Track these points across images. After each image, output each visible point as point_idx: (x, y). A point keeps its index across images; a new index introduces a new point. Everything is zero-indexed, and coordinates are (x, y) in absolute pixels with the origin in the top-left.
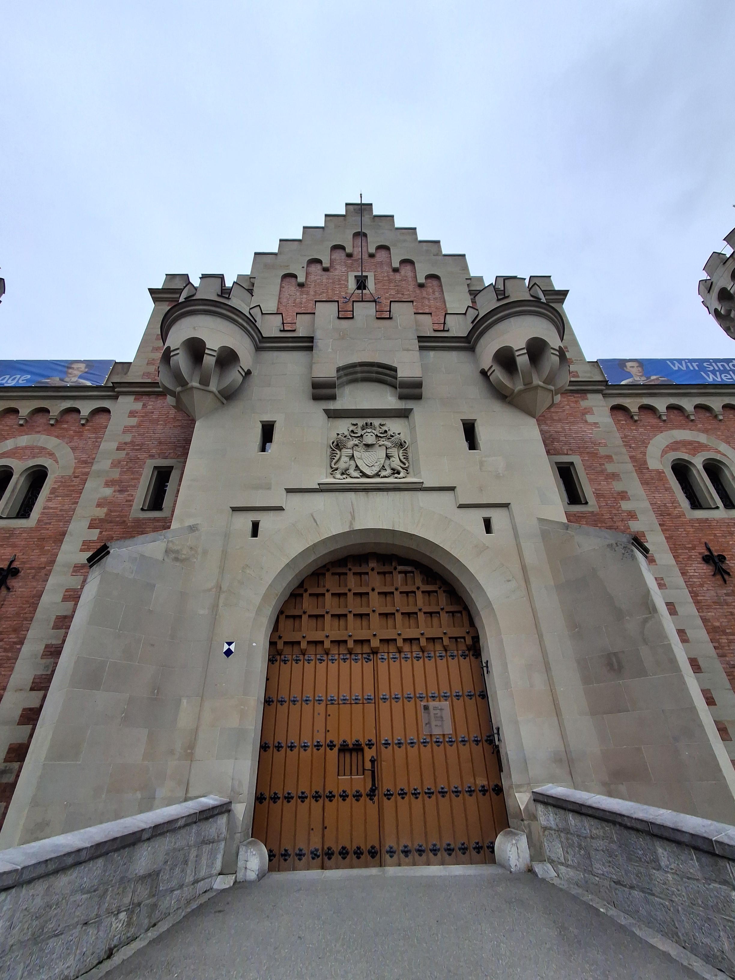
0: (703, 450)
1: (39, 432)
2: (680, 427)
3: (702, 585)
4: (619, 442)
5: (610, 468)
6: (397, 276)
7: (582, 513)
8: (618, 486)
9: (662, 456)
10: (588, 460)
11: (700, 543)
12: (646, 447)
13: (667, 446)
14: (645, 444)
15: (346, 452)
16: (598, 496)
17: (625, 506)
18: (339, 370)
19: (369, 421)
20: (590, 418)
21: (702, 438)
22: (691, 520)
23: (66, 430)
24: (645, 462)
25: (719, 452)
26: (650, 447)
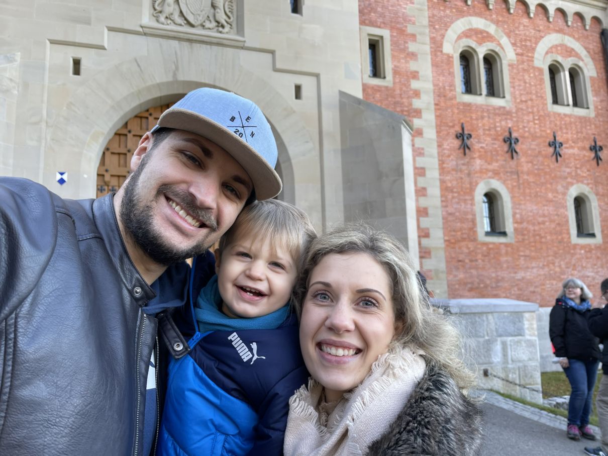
0: (488, 41)
2: (479, 15)
3: (449, 156)
4: (425, 22)
5: (412, 47)
7: (378, 86)
8: (413, 66)
9: (456, 41)
10: (395, 37)
11: (459, 123)
12: (446, 30)
13: (463, 32)
16: (396, 72)
17: (415, 84)
21: (492, 29)
22: (459, 103)
24: (442, 45)
25: (499, 45)
26: (449, 31)
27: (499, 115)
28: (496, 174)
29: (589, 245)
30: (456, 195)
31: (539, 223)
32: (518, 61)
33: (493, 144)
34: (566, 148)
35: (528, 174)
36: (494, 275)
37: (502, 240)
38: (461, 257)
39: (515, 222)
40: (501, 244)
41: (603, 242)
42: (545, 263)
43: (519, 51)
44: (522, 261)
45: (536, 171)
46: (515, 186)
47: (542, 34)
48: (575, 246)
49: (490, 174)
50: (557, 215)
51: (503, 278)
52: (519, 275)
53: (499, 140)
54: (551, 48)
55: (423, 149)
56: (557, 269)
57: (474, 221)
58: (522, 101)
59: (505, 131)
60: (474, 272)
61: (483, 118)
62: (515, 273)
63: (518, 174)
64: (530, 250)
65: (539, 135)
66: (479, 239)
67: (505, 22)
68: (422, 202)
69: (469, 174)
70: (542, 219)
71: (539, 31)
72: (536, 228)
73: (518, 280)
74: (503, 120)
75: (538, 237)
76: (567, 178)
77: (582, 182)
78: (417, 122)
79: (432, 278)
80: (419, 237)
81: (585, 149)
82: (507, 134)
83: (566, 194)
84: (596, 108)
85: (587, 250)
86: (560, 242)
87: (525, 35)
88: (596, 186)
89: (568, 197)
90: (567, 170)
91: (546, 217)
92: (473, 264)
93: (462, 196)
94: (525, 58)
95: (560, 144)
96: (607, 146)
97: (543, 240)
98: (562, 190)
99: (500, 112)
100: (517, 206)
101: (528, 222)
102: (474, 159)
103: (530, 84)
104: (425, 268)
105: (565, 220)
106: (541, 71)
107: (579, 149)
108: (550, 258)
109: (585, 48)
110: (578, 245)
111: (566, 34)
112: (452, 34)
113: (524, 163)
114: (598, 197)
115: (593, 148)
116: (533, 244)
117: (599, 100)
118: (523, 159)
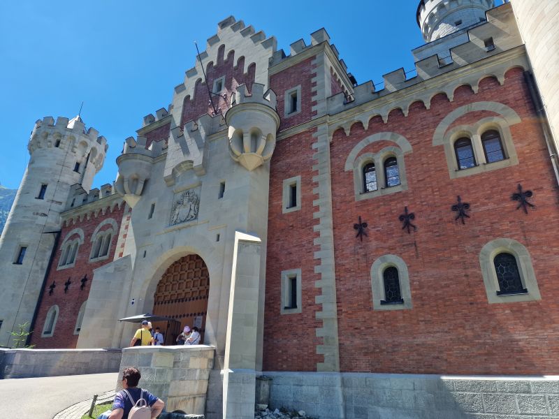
1: (109, 217)
2: (376, 131)
5: (315, 179)
7: (292, 212)
8: (315, 191)
9: (357, 158)
10: (304, 177)
11: (357, 217)
12: (348, 155)
13: (361, 151)
15: (177, 211)
16: (303, 199)
18: (174, 170)
19: (186, 192)
20: (314, 146)
22: (357, 202)
23: (116, 214)
24: (344, 167)
25: (395, 145)
26: (350, 154)
27: (394, 200)
28: (391, 250)
29: (518, 303)
30: (354, 273)
31: (442, 287)
32: (414, 149)
33: (389, 225)
34: (475, 207)
35: (426, 242)
36: (389, 341)
37: (399, 307)
38: (358, 325)
39: (413, 288)
40: (396, 311)
41: (543, 298)
42: (452, 328)
43: (416, 141)
44: (422, 326)
45: (436, 238)
46: (413, 256)
47: (441, 116)
48: (495, 306)
49: (386, 251)
50: (466, 276)
51: (400, 344)
52: (419, 340)
53: (395, 221)
54: (454, 123)
55: (319, 245)
56: (469, 333)
57: (369, 293)
58: (419, 181)
59: (401, 211)
60: (370, 338)
61: (378, 207)
62: (415, 338)
63: (415, 245)
64: (431, 315)
65: (439, 204)
66: (375, 308)
67: (401, 125)
68: (317, 284)
69: (366, 255)
70: (445, 283)
71: (439, 115)
72: (438, 292)
73: (417, 345)
74: (399, 203)
75: (440, 301)
76: (478, 236)
77: (502, 236)
78: (316, 228)
79: (322, 344)
80: (315, 311)
81: (504, 200)
82: (403, 213)
83: (477, 252)
84: (521, 154)
85: (515, 309)
86: (471, 304)
87: (422, 126)
88: (525, 236)
89: (481, 255)
90: (478, 228)
91: (451, 279)
92: (368, 330)
93: (359, 273)
94: (422, 144)
95: (467, 206)
96: (542, 188)
97: (448, 303)
98: (473, 249)
99: (396, 197)
100: (416, 274)
101: (429, 287)
102: (370, 241)
103: (428, 164)
104: (317, 335)
105: (478, 279)
106: (441, 148)
107: (495, 204)
108: (458, 321)
109: (501, 102)
110: (499, 304)
111: (473, 101)
112: (352, 155)
113: (422, 234)
114: (530, 247)
115: (515, 197)
116: (435, 308)
117: (526, 143)
118: (421, 230)
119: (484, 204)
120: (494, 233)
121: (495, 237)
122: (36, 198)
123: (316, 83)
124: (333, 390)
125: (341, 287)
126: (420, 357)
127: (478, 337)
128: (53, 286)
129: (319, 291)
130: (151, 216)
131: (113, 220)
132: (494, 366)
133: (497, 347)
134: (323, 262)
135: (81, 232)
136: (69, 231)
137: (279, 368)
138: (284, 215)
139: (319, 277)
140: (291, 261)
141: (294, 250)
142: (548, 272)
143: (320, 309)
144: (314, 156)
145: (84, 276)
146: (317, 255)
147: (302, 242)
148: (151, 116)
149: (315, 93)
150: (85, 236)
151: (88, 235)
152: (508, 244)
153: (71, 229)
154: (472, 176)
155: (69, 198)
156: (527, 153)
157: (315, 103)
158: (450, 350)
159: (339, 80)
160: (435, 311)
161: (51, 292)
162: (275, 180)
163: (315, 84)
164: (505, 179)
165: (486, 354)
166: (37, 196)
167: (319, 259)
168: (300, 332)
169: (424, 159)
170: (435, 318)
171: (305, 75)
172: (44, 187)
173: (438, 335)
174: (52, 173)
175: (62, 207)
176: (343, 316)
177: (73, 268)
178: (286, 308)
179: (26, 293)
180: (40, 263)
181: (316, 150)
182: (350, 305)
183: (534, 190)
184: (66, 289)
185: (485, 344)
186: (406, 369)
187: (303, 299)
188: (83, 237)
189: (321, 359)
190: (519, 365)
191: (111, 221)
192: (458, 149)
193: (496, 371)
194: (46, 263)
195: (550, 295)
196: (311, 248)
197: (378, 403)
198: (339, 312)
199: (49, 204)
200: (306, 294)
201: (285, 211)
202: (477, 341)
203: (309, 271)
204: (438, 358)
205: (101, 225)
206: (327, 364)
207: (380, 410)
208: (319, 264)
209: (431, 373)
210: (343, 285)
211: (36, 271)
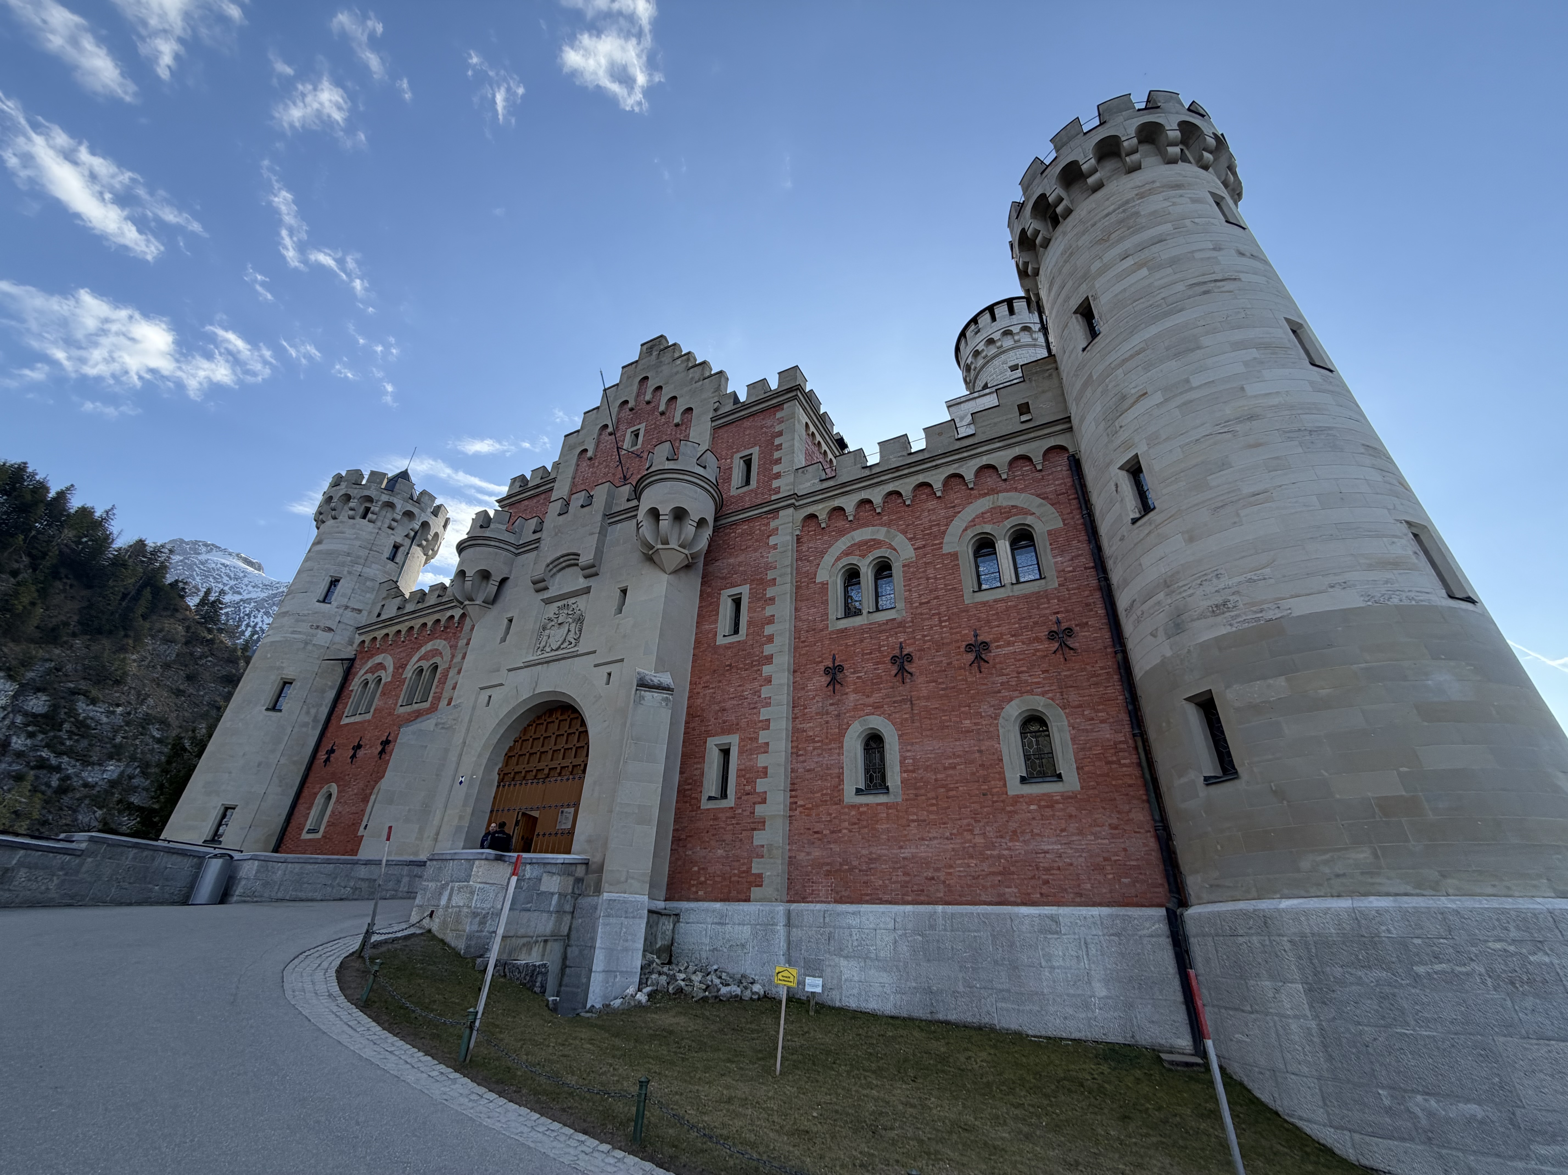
0: (876, 549)
1: (436, 638)
2: (862, 526)
3: (814, 698)
4: (790, 561)
5: (771, 592)
6: (663, 419)
7: (731, 643)
8: (769, 611)
9: (836, 564)
10: (753, 589)
11: (830, 655)
12: (822, 558)
13: (842, 553)
14: (823, 553)
15: (547, 632)
16: (750, 623)
17: (769, 630)
18: (548, 566)
19: (565, 602)
20: (772, 541)
22: (832, 632)
23: (449, 633)
24: (813, 576)
25: (892, 547)
26: (826, 557)
27: (885, 631)
28: (877, 708)
29: (1049, 795)
30: (819, 744)
31: (945, 769)
32: (917, 556)
33: (875, 669)
34: (998, 647)
35: (928, 698)
36: (865, 852)
37: (882, 799)
38: (819, 827)
39: (904, 770)
40: (878, 804)
41: (1082, 788)
42: (955, 831)
43: (919, 543)
44: (913, 828)
45: (941, 692)
46: (906, 719)
47: (957, 509)
48: (1017, 799)
49: (869, 710)
50: (980, 751)
51: (878, 858)
52: (907, 853)
53: (884, 663)
54: (973, 520)
55: (770, 698)
56: (979, 840)
57: (840, 777)
58: (921, 604)
59: (894, 649)
60: (836, 848)
61: (862, 641)
62: (901, 847)
63: (911, 701)
64: (928, 811)
65: (948, 641)
66: (846, 800)
67: (900, 518)
68: (762, 761)
69: (838, 716)
70: (951, 761)
71: (954, 507)
72: (939, 776)
73: (904, 858)
74: (891, 636)
75: (943, 790)
76: (999, 692)
77: (1031, 692)
78: (767, 670)
79: (762, 857)
80: (754, 804)
81: (1037, 639)
82: (897, 652)
83: (996, 717)
84: (1061, 572)
85: (1043, 803)
86: (984, 795)
87: (930, 521)
88: (1062, 693)
89: (1001, 721)
90: (1000, 679)
91: (959, 756)
92: (834, 835)
93: (827, 744)
94: (928, 549)
95: (985, 645)
96: (1087, 623)
97: (951, 793)
98: (991, 711)
99: (888, 627)
100: (909, 748)
101: (927, 768)
102: (847, 694)
103: (936, 578)
104: (755, 843)
105: (995, 757)
106: (954, 556)
107: (1023, 643)
108: (965, 822)
109: (1038, 496)
110: (1023, 796)
111: (1000, 492)
112: (829, 559)
113: (922, 685)
114: (1067, 711)
115: (1052, 636)
116: (934, 801)
117: (1068, 558)
118: (920, 680)
119: (1009, 644)
120: (1022, 688)
121: (1022, 693)
122: (318, 601)
123: (781, 444)
124: (772, 931)
125: (799, 765)
126: (907, 879)
127: (993, 847)
128: (332, 751)
129: (764, 772)
130: (504, 640)
131: (444, 642)
132: (1010, 892)
133: (1016, 862)
134: (772, 725)
135: (388, 661)
136: (369, 658)
137: (692, 896)
138: (719, 646)
139: (765, 748)
140: (724, 722)
141: (729, 704)
142: (1090, 749)
143: (764, 801)
144: (771, 556)
145: (386, 734)
146: (765, 713)
147: (743, 691)
148: (523, 477)
149: (778, 461)
150: (395, 668)
151: (401, 667)
152: (1038, 703)
153: (373, 656)
154: (995, 601)
155: (374, 603)
156: (1070, 572)
157: (778, 476)
158: (951, 867)
159: (819, 442)
160: (933, 805)
161: (327, 760)
162: (709, 590)
163: (779, 447)
164: (1038, 608)
165: (1000, 873)
166: (321, 599)
167: (768, 720)
168: (728, 837)
169: (931, 572)
170: (932, 817)
171: (765, 433)
172: (334, 582)
173: (935, 842)
174: (351, 561)
175: (364, 619)
176: (797, 812)
177: (369, 721)
178: (710, 798)
179: (282, 761)
180: (313, 711)
181: (775, 547)
182: (810, 795)
183: (1076, 625)
184: (354, 756)
185: (1000, 857)
186: (886, 897)
187: (738, 784)
188: (391, 669)
189: (758, 880)
190: (1045, 890)
191: (439, 644)
192: (979, 560)
193: (1012, 899)
194: (325, 711)
195: (1092, 783)
196: (756, 703)
197: (840, 952)
198: (793, 806)
199: (341, 611)
200: (744, 776)
201: (720, 641)
202: (989, 852)
203: (751, 739)
204: (933, 878)
205: (423, 650)
206: (767, 890)
207: (843, 962)
208: (768, 728)
209: (922, 903)
210: (804, 761)
211: (306, 725)
